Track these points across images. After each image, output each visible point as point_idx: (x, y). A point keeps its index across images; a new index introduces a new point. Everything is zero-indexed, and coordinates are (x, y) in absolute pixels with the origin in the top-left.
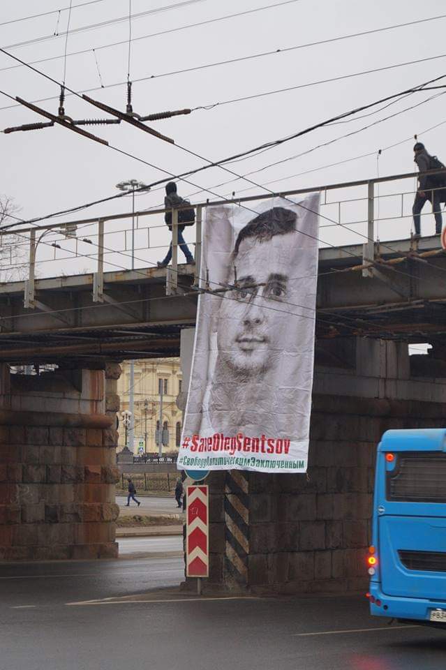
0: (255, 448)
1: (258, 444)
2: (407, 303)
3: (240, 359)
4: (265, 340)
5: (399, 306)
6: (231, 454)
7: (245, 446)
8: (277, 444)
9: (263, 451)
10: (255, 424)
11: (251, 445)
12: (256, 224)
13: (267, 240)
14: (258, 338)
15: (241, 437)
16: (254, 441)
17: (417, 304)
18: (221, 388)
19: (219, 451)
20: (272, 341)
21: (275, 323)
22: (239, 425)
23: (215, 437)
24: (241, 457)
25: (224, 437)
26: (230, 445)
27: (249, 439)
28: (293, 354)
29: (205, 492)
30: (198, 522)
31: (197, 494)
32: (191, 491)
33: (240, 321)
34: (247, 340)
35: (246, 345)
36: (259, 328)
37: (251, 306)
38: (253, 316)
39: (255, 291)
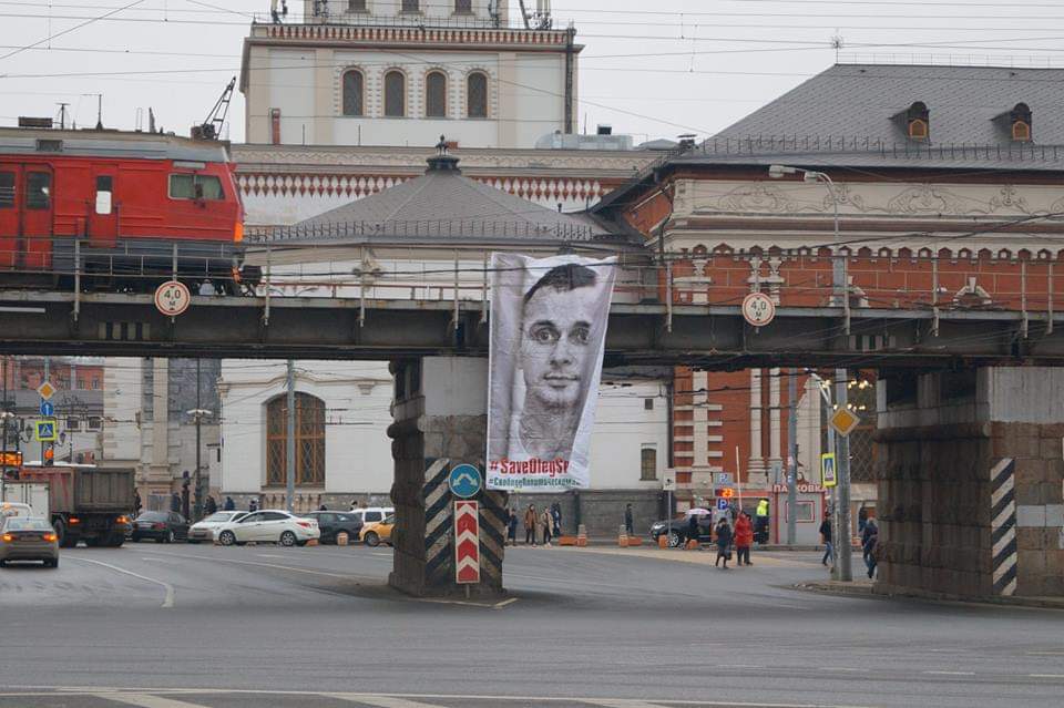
3: (551, 394)
4: (576, 379)
6: (550, 476)
7: (565, 470)
18: (532, 419)
19: (537, 474)
20: (582, 379)
21: (582, 364)
22: (556, 451)
23: (530, 462)
25: (541, 461)
26: (548, 469)
29: (475, 508)
30: (467, 534)
31: (466, 508)
32: (459, 506)
33: (546, 360)
34: (556, 378)
35: (555, 382)
36: (568, 368)
37: (555, 348)
38: (560, 357)
39: (557, 335)
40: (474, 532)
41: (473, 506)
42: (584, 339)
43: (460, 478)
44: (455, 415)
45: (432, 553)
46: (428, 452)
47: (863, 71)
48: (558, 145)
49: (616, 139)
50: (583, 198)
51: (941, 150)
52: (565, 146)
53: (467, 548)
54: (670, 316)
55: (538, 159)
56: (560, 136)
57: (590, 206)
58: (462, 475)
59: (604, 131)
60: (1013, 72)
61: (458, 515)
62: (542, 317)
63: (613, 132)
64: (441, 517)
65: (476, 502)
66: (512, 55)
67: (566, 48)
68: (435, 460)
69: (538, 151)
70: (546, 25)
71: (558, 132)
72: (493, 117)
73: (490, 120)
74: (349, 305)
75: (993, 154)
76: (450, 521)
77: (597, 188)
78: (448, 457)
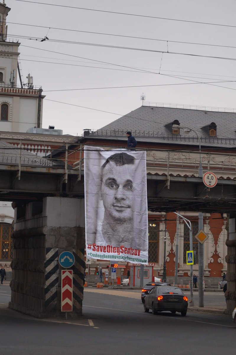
0: (128, 253)
1: (129, 251)
2: (161, 199)
3: (116, 214)
4: (129, 207)
5: (158, 200)
6: (118, 254)
7: (125, 252)
8: (135, 251)
9: (131, 254)
10: (129, 242)
11: (127, 251)
12: (114, 157)
13: (120, 165)
14: (125, 206)
15: (123, 247)
16: (128, 249)
17: (165, 200)
18: (108, 225)
19: (111, 253)
20: (132, 207)
21: (132, 200)
22: (121, 242)
23: (107, 247)
24: (124, 256)
25: (113, 247)
26: (116, 251)
27: (127, 248)
28: (139, 214)
29: (71, 274)
30: (67, 287)
31: (67, 274)
32: (64, 272)
33: (113, 197)
34: (118, 207)
35: (117, 208)
36: (124, 202)
37: (117, 192)
38: (119, 196)
39: (118, 186)
40: (71, 286)
41: (70, 272)
42: (131, 188)
43: (64, 258)
44: (62, 226)
45: (48, 296)
46: (47, 245)
47: (152, 109)
48: (35, 132)
49: (56, 131)
50: (44, 152)
51: (185, 138)
52: (37, 133)
53: (67, 293)
54: (169, 181)
55: (28, 137)
56: (36, 129)
57: (47, 156)
58: (66, 257)
59: (52, 128)
60: (206, 112)
61: (63, 276)
62: (111, 176)
63: (55, 129)
64: (53, 277)
65: (72, 270)
66: (19, 98)
67: (39, 96)
68: (52, 249)
69: (27, 134)
70: (31, 88)
71: (35, 127)
72: (10, 121)
73: (9, 122)
74: (13, 169)
75: (204, 140)
76: (58, 280)
77: (49, 148)
78: (57, 248)
